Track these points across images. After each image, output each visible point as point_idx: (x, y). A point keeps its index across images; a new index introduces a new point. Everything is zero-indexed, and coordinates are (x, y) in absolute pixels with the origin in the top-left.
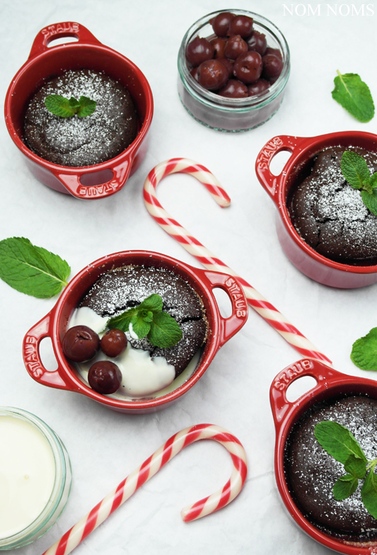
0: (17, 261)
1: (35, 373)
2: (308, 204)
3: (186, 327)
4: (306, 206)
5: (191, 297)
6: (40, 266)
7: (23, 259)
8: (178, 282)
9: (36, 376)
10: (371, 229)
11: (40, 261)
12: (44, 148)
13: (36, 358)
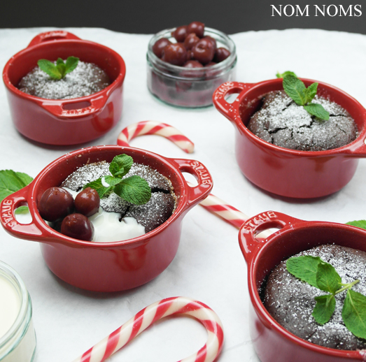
2: (260, 122)
3: (155, 195)
4: (259, 124)
7: (5, 187)
8: (147, 168)
10: (317, 133)
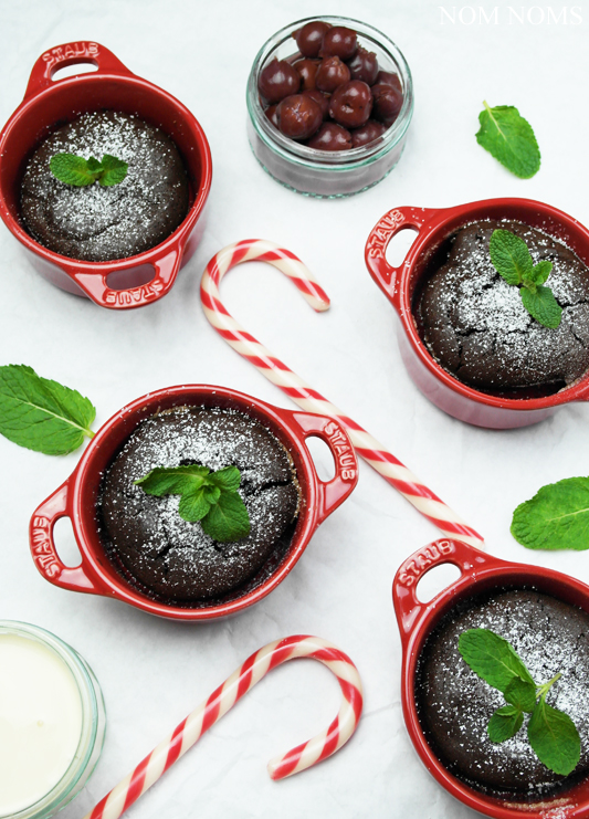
0: (16, 400)
1: (48, 571)
2: (443, 307)
3: (269, 496)
4: (441, 311)
5: (274, 451)
6: (50, 406)
7: (25, 397)
8: (255, 429)
9: (50, 575)
10: (536, 344)
11: (49, 400)
12: (51, 232)
13: (49, 549)
